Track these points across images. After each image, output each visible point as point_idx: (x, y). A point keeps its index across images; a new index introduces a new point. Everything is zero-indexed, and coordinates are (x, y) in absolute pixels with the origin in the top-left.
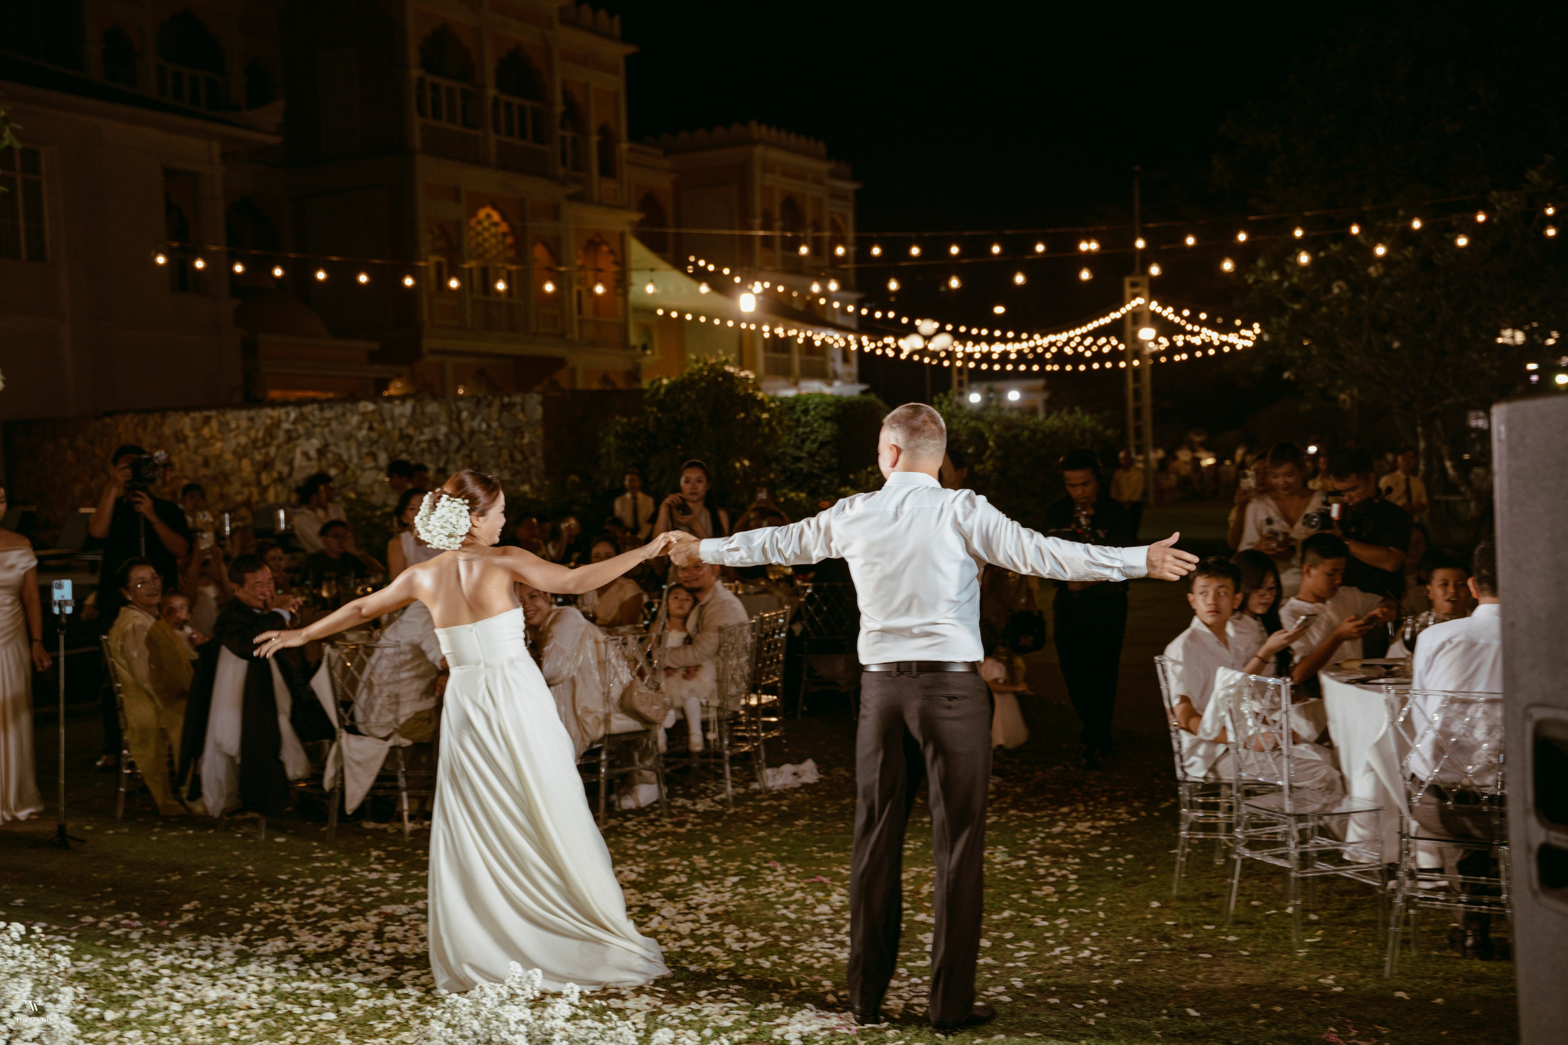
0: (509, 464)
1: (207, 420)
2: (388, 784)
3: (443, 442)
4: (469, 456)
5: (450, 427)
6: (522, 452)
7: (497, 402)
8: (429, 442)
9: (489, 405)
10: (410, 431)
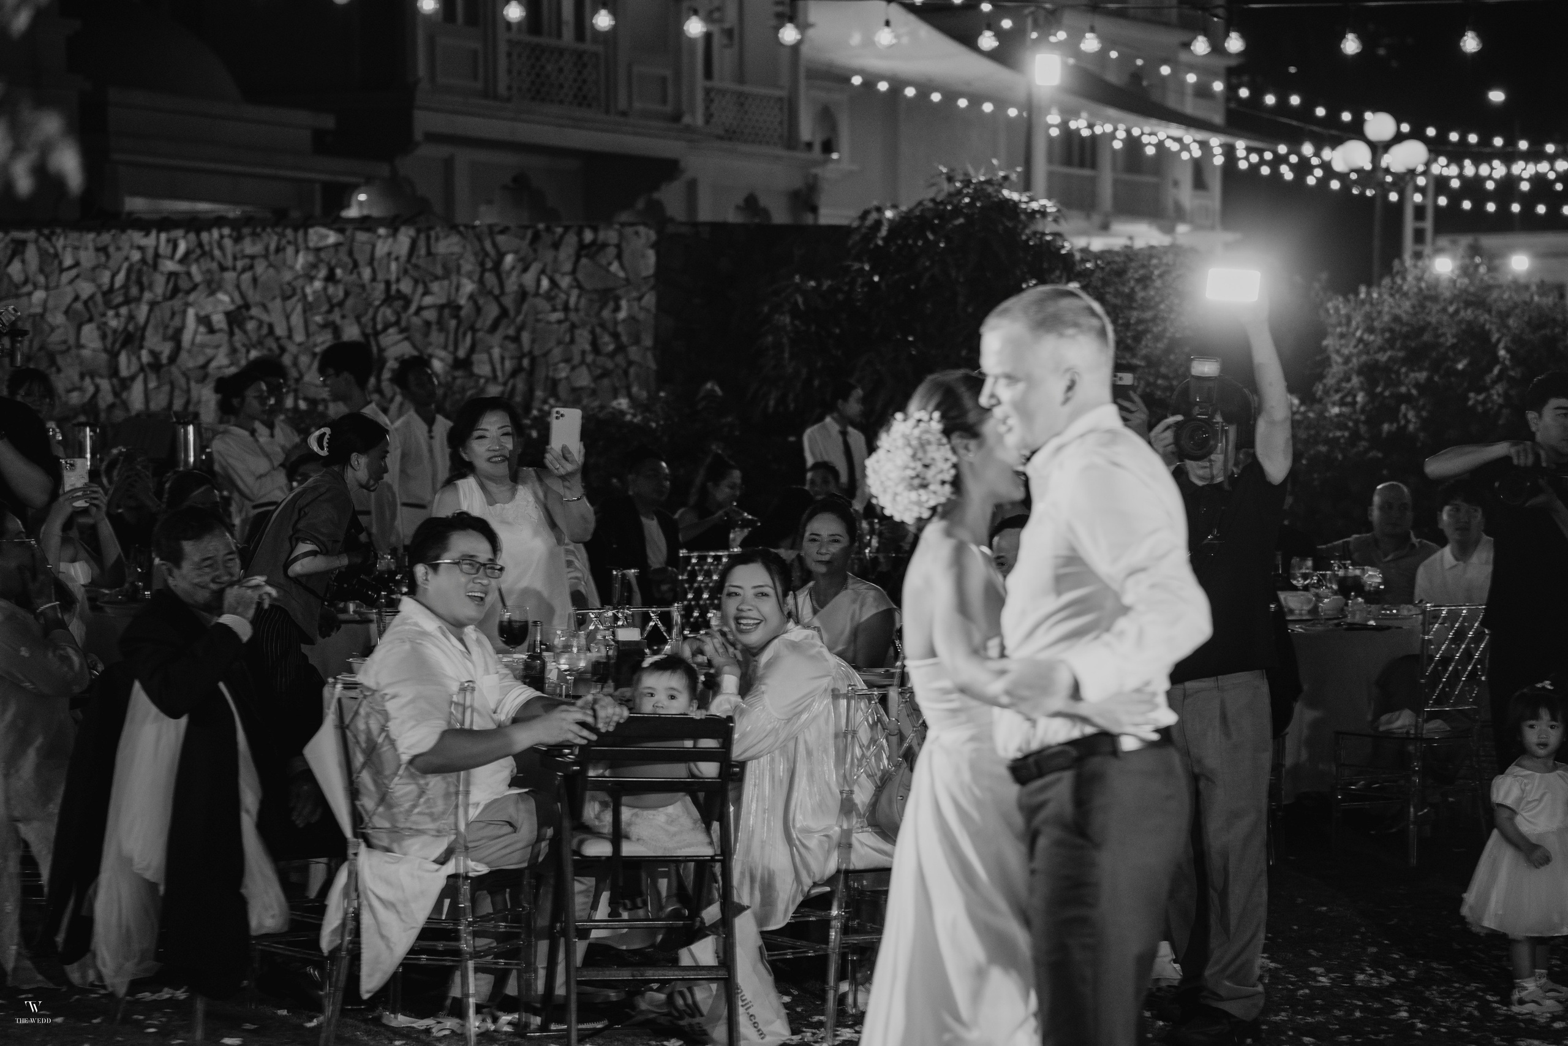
0: (590, 358)
1: (18, 249)
2: (440, 946)
3: (467, 310)
4: (516, 339)
5: (481, 281)
6: (616, 336)
7: (571, 239)
8: (441, 308)
9: (556, 246)
10: (406, 286)
